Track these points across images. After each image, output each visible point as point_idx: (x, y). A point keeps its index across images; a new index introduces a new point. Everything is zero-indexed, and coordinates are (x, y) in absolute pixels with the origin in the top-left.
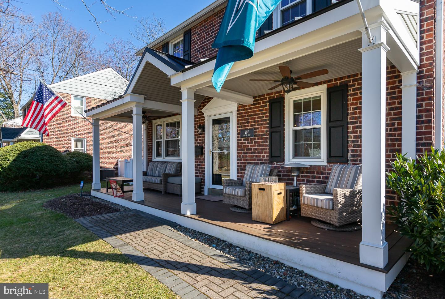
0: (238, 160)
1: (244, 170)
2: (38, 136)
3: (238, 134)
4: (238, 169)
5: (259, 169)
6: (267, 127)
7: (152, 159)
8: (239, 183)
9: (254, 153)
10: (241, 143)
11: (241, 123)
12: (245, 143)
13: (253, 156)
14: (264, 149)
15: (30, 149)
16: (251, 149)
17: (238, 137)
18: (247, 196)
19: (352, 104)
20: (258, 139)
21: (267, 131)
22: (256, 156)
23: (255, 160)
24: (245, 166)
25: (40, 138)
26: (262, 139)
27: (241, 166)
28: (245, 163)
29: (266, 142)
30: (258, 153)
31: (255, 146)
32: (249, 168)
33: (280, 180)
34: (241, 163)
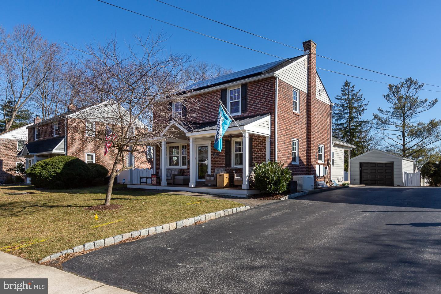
0: (211, 167)
1: (214, 171)
2: (63, 151)
3: (211, 154)
4: (211, 171)
5: (221, 169)
6: (225, 152)
7: (159, 167)
8: (212, 175)
9: (219, 163)
10: (213, 159)
11: (213, 150)
12: (215, 159)
13: (218, 165)
14: (223, 162)
15: (70, 161)
16: (217, 162)
17: (211, 156)
18: (215, 180)
19: (254, 145)
20: (221, 157)
21: (224, 154)
22: (220, 165)
23: (219, 166)
24: (215, 170)
25: (65, 153)
26: (222, 157)
27: (213, 170)
28: (214, 168)
29: (224, 158)
30: (220, 163)
31: (219, 160)
32: (216, 170)
33: (227, 173)
34: (213, 168)
